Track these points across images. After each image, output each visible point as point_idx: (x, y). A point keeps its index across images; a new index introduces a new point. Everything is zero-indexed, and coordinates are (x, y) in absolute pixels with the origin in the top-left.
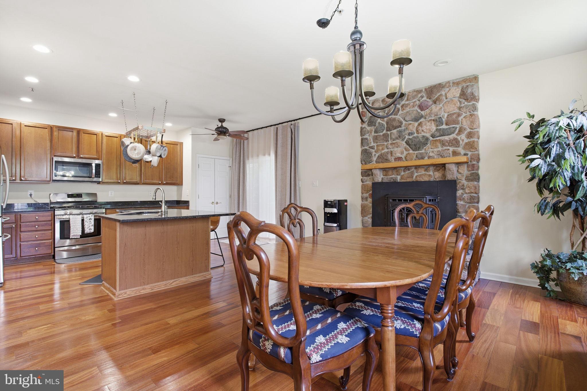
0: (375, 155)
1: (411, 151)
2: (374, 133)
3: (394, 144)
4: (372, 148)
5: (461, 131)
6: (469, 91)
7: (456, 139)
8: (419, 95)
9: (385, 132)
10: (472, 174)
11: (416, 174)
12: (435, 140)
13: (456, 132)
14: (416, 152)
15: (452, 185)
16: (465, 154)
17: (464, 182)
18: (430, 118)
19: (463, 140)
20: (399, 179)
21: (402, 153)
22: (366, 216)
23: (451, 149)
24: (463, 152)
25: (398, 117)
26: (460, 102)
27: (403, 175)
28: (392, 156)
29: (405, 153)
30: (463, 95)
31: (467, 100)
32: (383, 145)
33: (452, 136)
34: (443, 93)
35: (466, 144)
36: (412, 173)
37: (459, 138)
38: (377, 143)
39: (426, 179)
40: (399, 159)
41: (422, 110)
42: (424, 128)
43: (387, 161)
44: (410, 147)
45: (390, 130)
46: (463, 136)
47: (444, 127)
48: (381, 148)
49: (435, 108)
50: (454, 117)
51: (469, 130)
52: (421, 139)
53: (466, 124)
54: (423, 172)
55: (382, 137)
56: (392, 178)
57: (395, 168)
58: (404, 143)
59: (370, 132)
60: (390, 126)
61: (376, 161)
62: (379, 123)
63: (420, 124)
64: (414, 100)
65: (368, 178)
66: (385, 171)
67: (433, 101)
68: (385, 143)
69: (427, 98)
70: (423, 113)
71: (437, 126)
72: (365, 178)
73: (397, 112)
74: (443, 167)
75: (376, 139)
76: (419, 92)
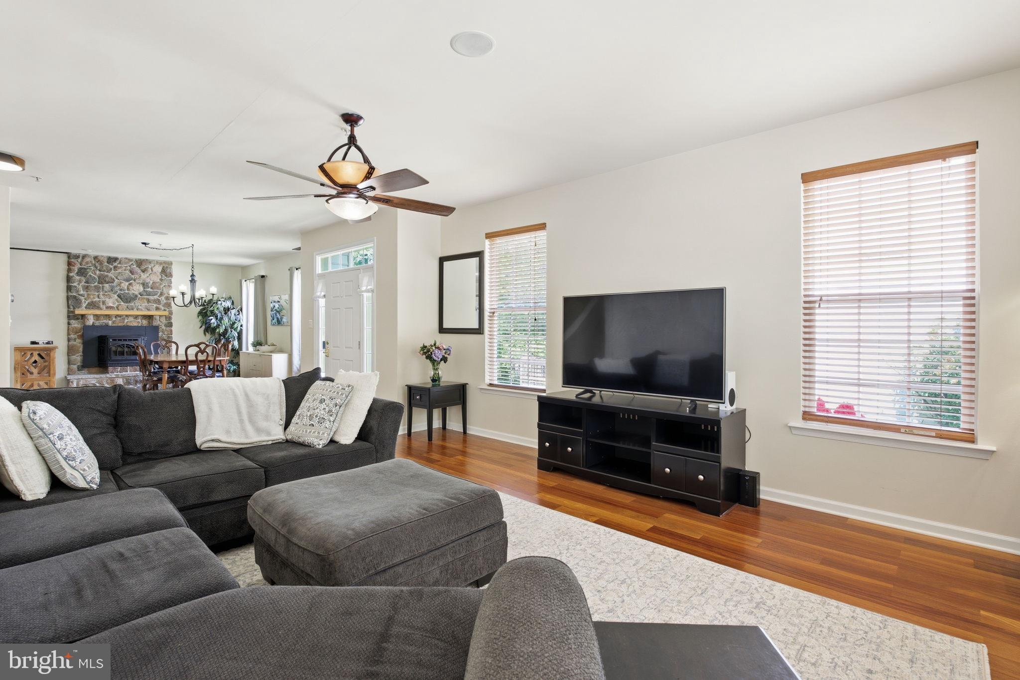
0: (85, 302)
1: (122, 303)
2: (85, 283)
3: (106, 295)
4: (82, 295)
5: (161, 294)
6: (168, 271)
7: (159, 299)
8: (131, 263)
9: (96, 284)
10: (169, 323)
11: (126, 321)
12: (143, 298)
13: (158, 295)
14: (127, 304)
15: (156, 328)
16: (165, 310)
17: (164, 327)
18: (139, 282)
19: (163, 301)
20: (110, 323)
21: (114, 303)
22: (74, 355)
23: (155, 305)
24: (163, 308)
25: (110, 275)
26: (162, 276)
27: (115, 321)
28: (103, 304)
29: (117, 303)
30: (164, 271)
31: (166, 276)
32: (94, 294)
33: (156, 297)
34: (150, 267)
35: (165, 304)
36: (124, 319)
37: (160, 299)
38: (87, 292)
39: (135, 324)
40: (111, 308)
41: (132, 274)
42: (134, 288)
43: (99, 308)
44: (121, 300)
45: (102, 283)
46: (163, 298)
47: (149, 289)
48: (92, 297)
49: (144, 276)
50: (158, 284)
51: (167, 295)
52: (132, 296)
53: (165, 290)
55: (94, 288)
56: (103, 322)
57: (106, 315)
58: (116, 296)
59: (80, 281)
60: (102, 280)
61: (86, 308)
62: (91, 276)
63: (130, 284)
64: (126, 266)
65: (77, 321)
66: (97, 317)
67: (141, 270)
68: (97, 294)
69: (137, 267)
70: (133, 276)
71: (144, 288)
72: (72, 322)
73: (109, 270)
74: (150, 317)
75: (86, 288)
76: (130, 260)
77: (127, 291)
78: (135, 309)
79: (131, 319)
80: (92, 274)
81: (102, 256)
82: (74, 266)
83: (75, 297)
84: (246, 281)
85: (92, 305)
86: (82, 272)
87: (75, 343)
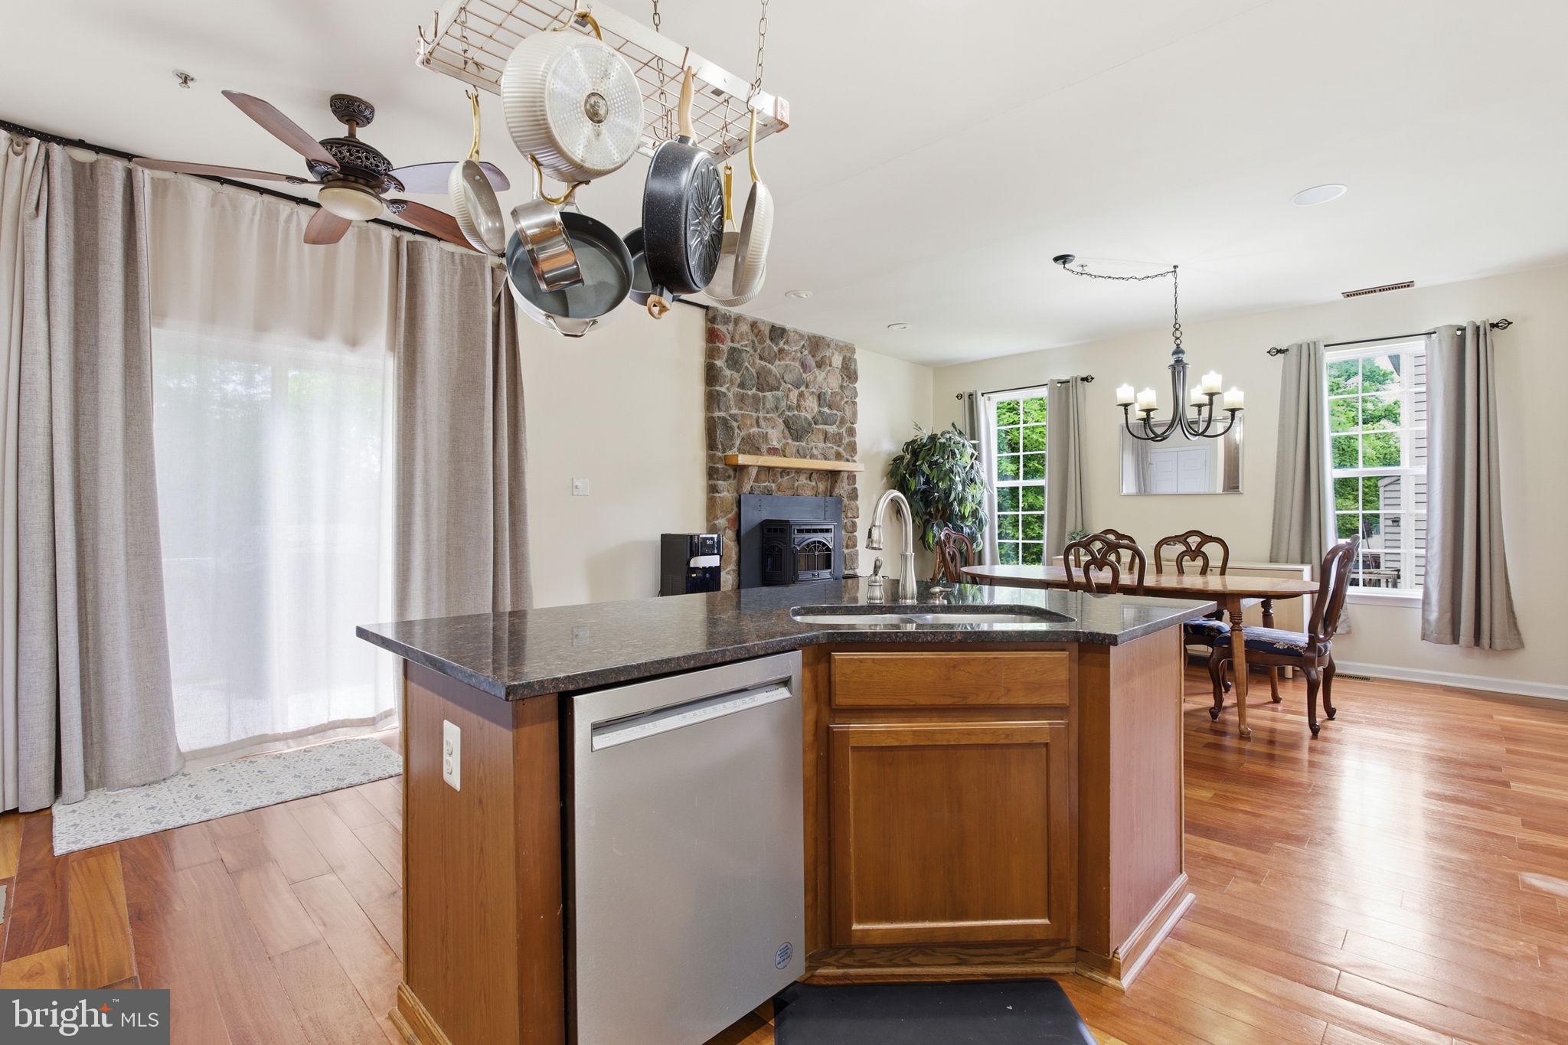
0: (738, 435)
1: (790, 441)
2: (739, 387)
3: (768, 419)
4: (734, 417)
5: (843, 422)
6: (853, 367)
7: (839, 434)
8: (803, 344)
9: (754, 390)
10: (853, 490)
12: (819, 429)
13: (838, 423)
14: (796, 443)
16: (847, 459)
17: (848, 502)
18: (813, 390)
19: (845, 438)
20: (773, 489)
21: (779, 440)
23: (835, 448)
24: (844, 455)
25: (774, 369)
26: (843, 378)
27: (780, 484)
28: (764, 442)
29: (783, 441)
30: (845, 367)
31: (849, 378)
32: (752, 417)
33: (835, 428)
34: (828, 355)
35: (848, 444)
36: (793, 480)
37: (841, 432)
38: (741, 409)
39: (807, 492)
40: (775, 451)
41: (804, 371)
42: (807, 404)
43: (759, 451)
44: (789, 431)
45: (763, 391)
46: (843, 430)
47: (827, 410)
48: (749, 423)
49: (820, 375)
50: (838, 398)
51: (849, 424)
52: (803, 423)
53: (848, 414)
54: (805, 481)
55: (751, 401)
56: (765, 487)
57: (769, 469)
58: (781, 422)
59: (732, 382)
60: (764, 382)
61: (739, 450)
62: (747, 369)
63: (801, 395)
64: (794, 349)
65: (725, 484)
66: (758, 473)
67: (816, 362)
68: (754, 414)
69: (810, 352)
70: (805, 376)
71: (820, 405)
72: (716, 483)
73: (773, 359)
75: (741, 400)
76: (802, 337)
77: (796, 412)
79: (803, 479)
80: (749, 366)
81: (763, 323)
82: (719, 342)
83: (724, 421)
84: (983, 394)
85: (750, 443)
86: (734, 359)
87: (725, 539)
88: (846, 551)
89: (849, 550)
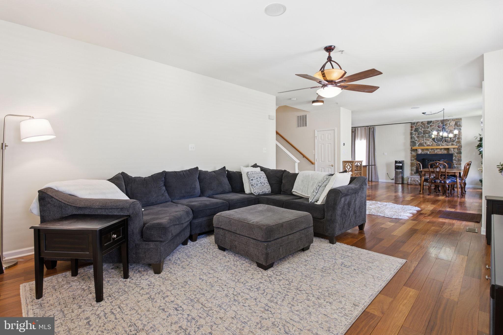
0: (418, 143)
1: (434, 143)
2: (418, 135)
3: (427, 139)
4: (416, 140)
6: (459, 123)
8: (438, 122)
9: (422, 135)
10: (459, 152)
11: (436, 151)
14: (436, 143)
15: (452, 155)
16: (456, 145)
17: (456, 154)
20: (428, 153)
21: (430, 143)
22: (413, 167)
23: (451, 143)
24: (455, 144)
25: (428, 130)
26: (455, 127)
27: (430, 151)
28: (425, 144)
29: (432, 143)
30: (456, 124)
31: (457, 126)
32: (422, 140)
34: (448, 123)
35: (457, 141)
36: (435, 150)
38: (418, 139)
39: (440, 153)
40: (429, 145)
43: (424, 146)
45: (425, 134)
48: (420, 141)
50: (452, 132)
51: (458, 137)
52: (439, 139)
55: (421, 137)
56: (425, 152)
57: (427, 149)
58: (431, 139)
59: (415, 134)
61: (418, 146)
62: (420, 131)
63: (438, 133)
64: (436, 124)
65: (414, 152)
66: (423, 150)
69: (441, 124)
70: (439, 129)
72: (413, 152)
73: (428, 128)
74: (448, 149)
75: (418, 137)
76: (438, 121)
77: (436, 137)
78: (441, 145)
79: (438, 150)
81: (425, 121)
82: (413, 128)
83: (414, 142)
85: (421, 145)
86: (416, 130)
87: (413, 162)
88: (455, 166)
89: (457, 166)
